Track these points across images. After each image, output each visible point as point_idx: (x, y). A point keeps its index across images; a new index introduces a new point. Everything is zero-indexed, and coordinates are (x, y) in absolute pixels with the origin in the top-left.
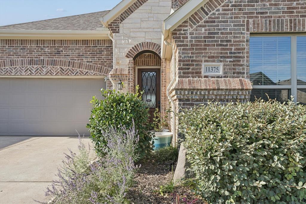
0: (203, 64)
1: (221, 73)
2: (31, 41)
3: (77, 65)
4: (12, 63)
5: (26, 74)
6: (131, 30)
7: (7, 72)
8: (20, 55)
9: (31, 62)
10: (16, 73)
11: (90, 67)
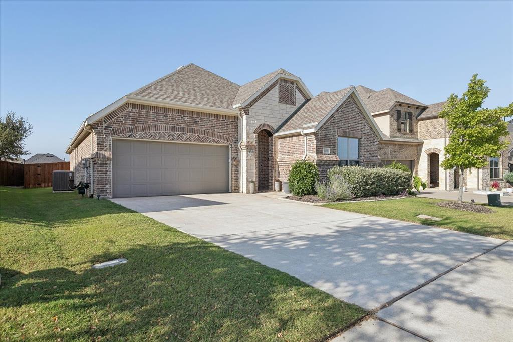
0: (324, 148)
1: (329, 153)
2: (173, 110)
3: (211, 134)
4: (156, 128)
5: (169, 139)
6: (257, 114)
7: (152, 136)
8: (163, 122)
9: (173, 129)
10: (160, 138)
11: (220, 137)
